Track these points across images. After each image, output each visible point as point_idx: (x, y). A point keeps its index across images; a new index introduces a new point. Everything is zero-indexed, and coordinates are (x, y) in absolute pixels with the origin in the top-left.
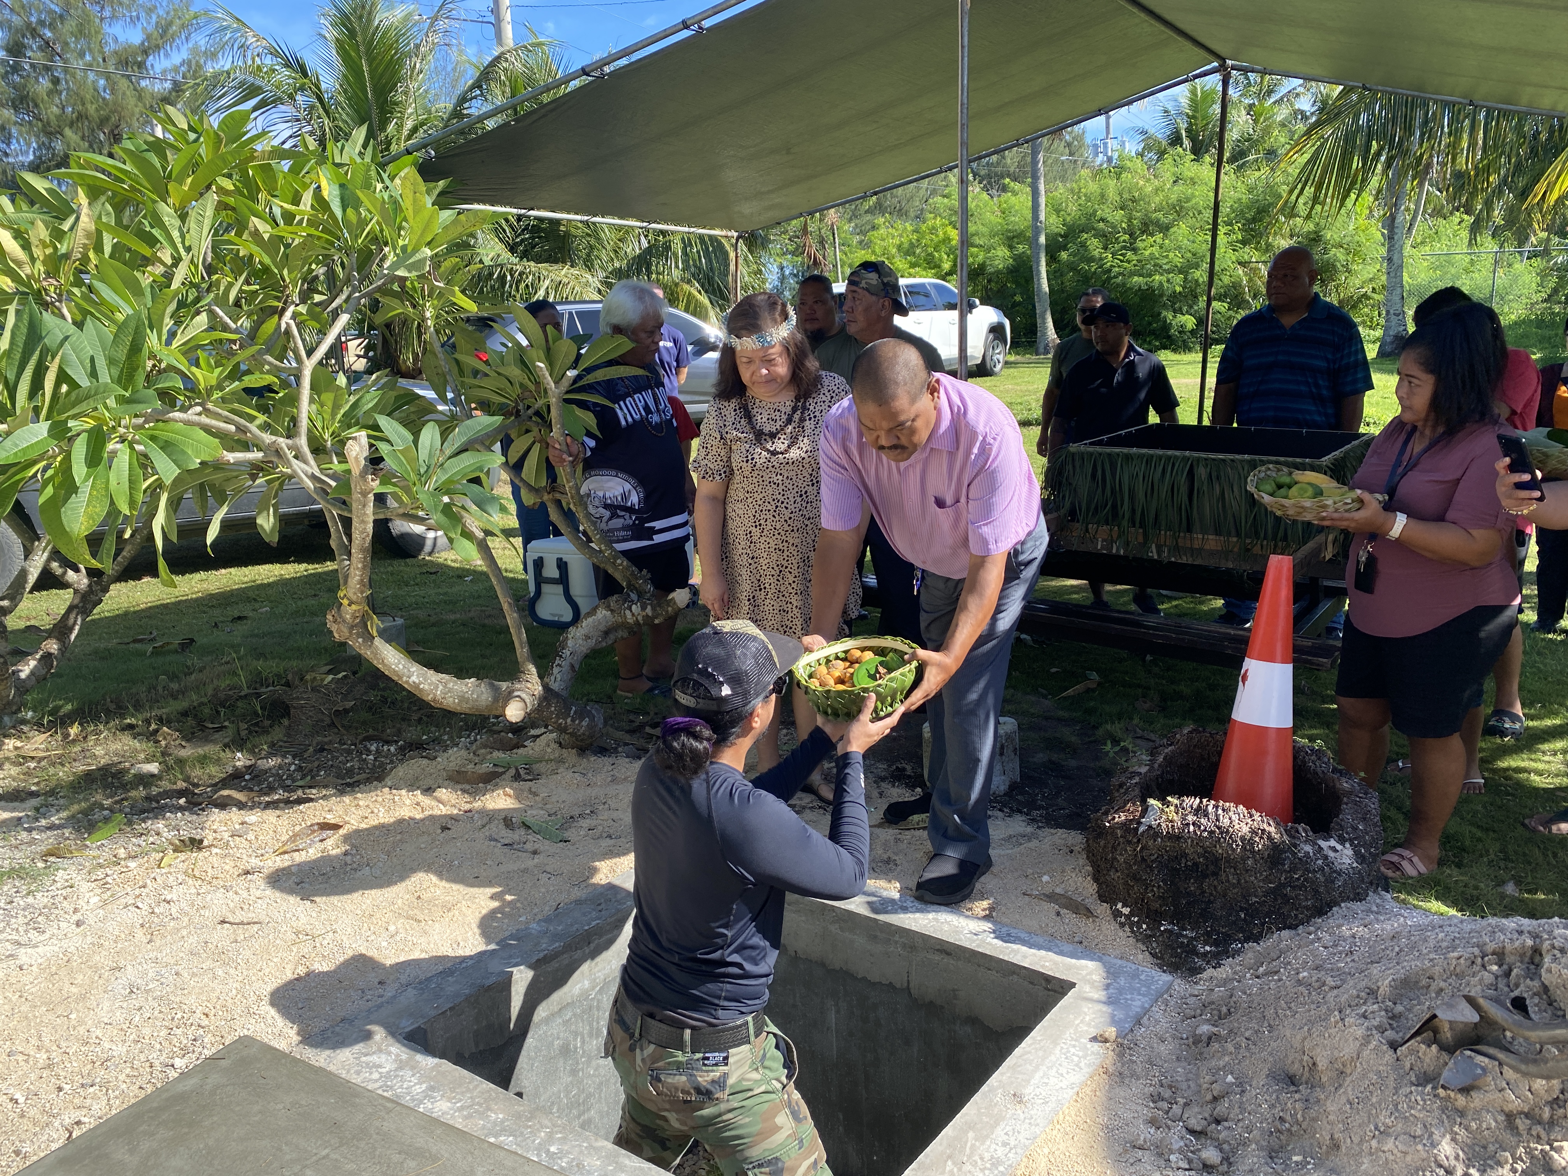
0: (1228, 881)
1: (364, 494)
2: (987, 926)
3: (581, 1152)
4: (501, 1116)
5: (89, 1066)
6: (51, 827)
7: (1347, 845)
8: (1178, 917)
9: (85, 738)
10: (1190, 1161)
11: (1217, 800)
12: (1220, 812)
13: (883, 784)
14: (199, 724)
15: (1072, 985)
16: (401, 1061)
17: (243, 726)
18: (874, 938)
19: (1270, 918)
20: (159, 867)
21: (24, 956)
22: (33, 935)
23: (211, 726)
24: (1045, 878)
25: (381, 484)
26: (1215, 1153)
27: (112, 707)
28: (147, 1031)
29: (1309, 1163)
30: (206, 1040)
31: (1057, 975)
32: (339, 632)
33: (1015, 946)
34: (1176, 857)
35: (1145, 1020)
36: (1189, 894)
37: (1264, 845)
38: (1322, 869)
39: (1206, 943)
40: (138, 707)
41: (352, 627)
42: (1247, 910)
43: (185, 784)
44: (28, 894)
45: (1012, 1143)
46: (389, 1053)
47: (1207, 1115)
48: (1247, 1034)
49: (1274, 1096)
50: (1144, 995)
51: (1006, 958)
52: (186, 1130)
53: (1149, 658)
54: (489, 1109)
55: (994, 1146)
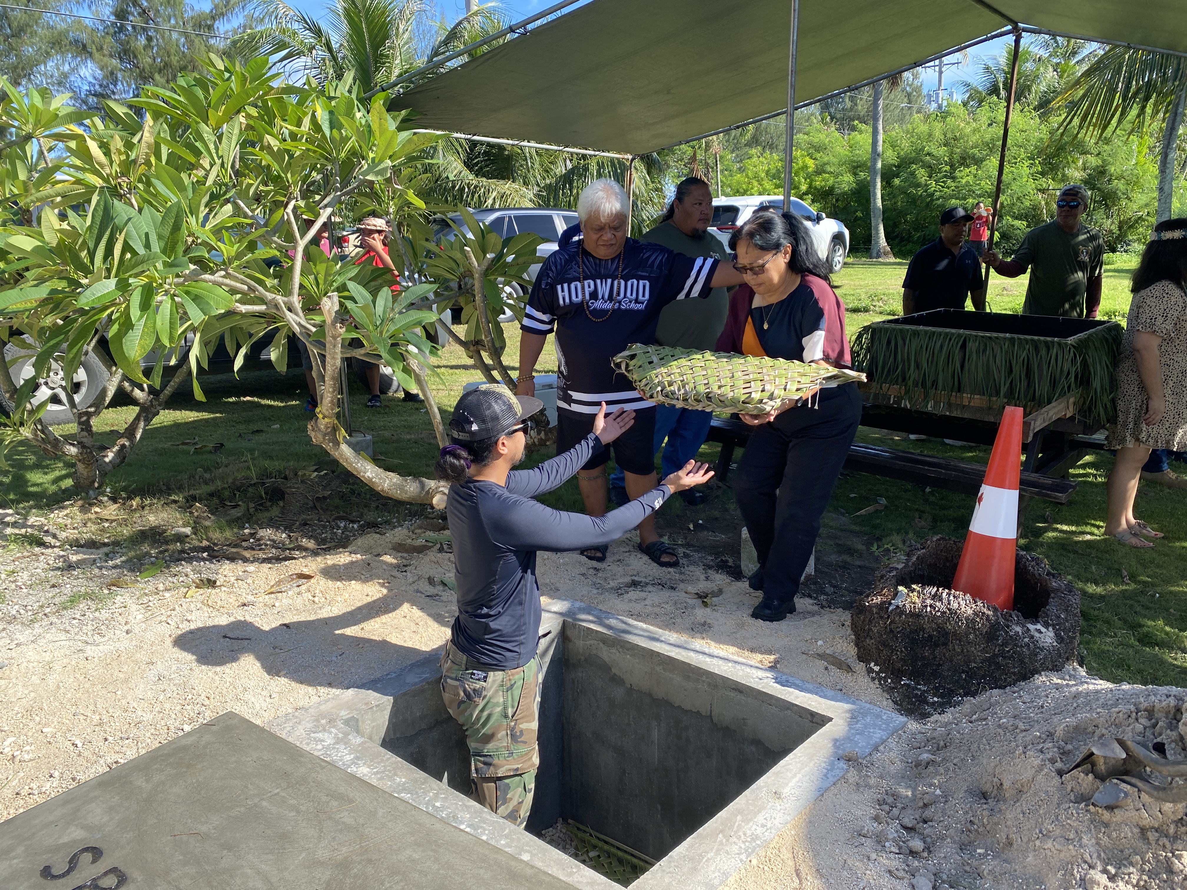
0: (954, 650)
1: (335, 338)
2: (771, 674)
3: (457, 808)
4: (403, 780)
5: (127, 726)
6: (115, 567)
7: (1051, 629)
8: (915, 675)
9: (143, 508)
10: (900, 848)
11: (950, 590)
12: (952, 598)
13: (710, 571)
14: (221, 502)
15: (830, 719)
16: (338, 738)
17: (252, 505)
18: (687, 678)
19: (985, 679)
20: (185, 597)
21: (90, 651)
22: (97, 637)
23: (229, 504)
24: (820, 643)
25: (346, 331)
26: (919, 843)
27: (164, 488)
28: (167, 706)
29: (989, 855)
30: (206, 714)
31: (819, 712)
32: (316, 438)
33: (791, 690)
34: (916, 630)
35: (881, 748)
36: (924, 658)
37: (983, 625)
38: (1027, 645)
39: (935, 695)
40: (181, 488)
41: (325, 435)
42: (968, 673)
43: (208, 543)
44: (96, 610)
45: (769, 826)
46: (330, 733)
47: (917, 817)
48: (955, 761)
49: (968, 806)
50: (883, 730)
51: (783, 697)
52: (185, 770)
53: (928, 490)
54: (396, 774)
55: (755, 827)
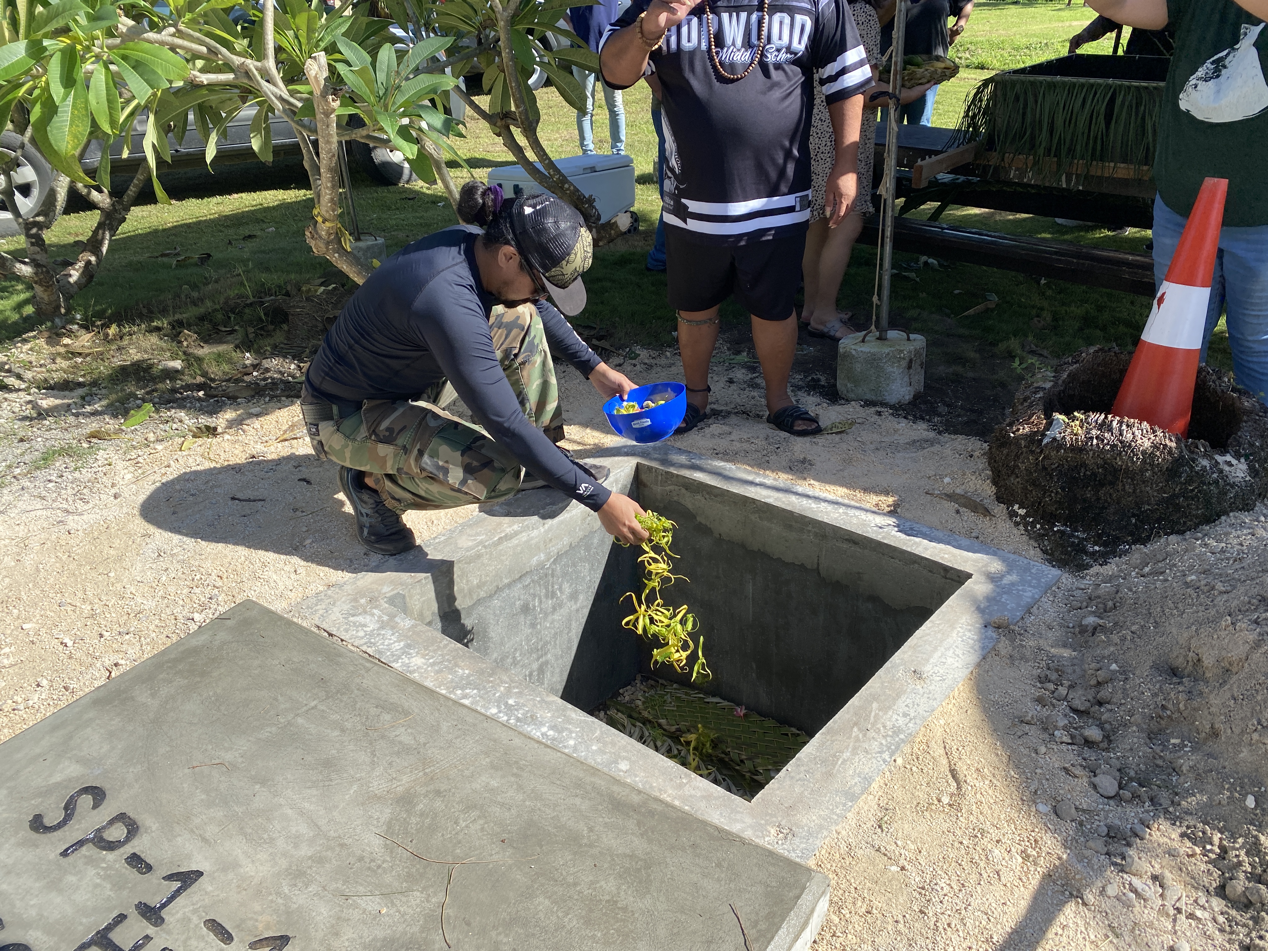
0: (1124, 490)
1: (327, 114)
2: (891, 521)
3: (535, 705)
4: (467, 672)
5: (125, 617)
6: (94, 414)
7: (1243, 460)
8: (1071, 520)
9: (121, 338)
10: (1072, 737)
11: (1122, 417)
12: (1124, 427)
13: (799, 393)
14: (214, 328)
15: (969, 576)
16: (383, 621)
17: (251, 330)
18: (789, 527)
19: (1159, 523)
20: (181, 450)
21: (72, 522)
22: (80, 505)
23: (224, 329)
24: (947, 480)
25: (341, 105)
26: (1097, 731)
27: (145, 311)
28: (172, 589)
29: (1186, 746)
30: (220, 599)
31: (956, 566)
32: (318, 248)
33: (918, 540)
34: (1076, 467)
35: (1034, 611)
36: (1085, 500)
37: (1164, 460)
38: (1216, 482)
39: (1095, 543)
40: (164, 312)
41: (328, 243)
42: (1138, 516)
43: (203, 379)
44: (75, 469)
45: (912, 715)
46: (373, 615)
47: (1090, 698)
48: (1134, 628)
49: (1158, 686)
50: (1034, 587)
51: (909, 550)
52: (199, 679)
53: (1043, 281)
54: (456, 665)
55: (895, 716)
